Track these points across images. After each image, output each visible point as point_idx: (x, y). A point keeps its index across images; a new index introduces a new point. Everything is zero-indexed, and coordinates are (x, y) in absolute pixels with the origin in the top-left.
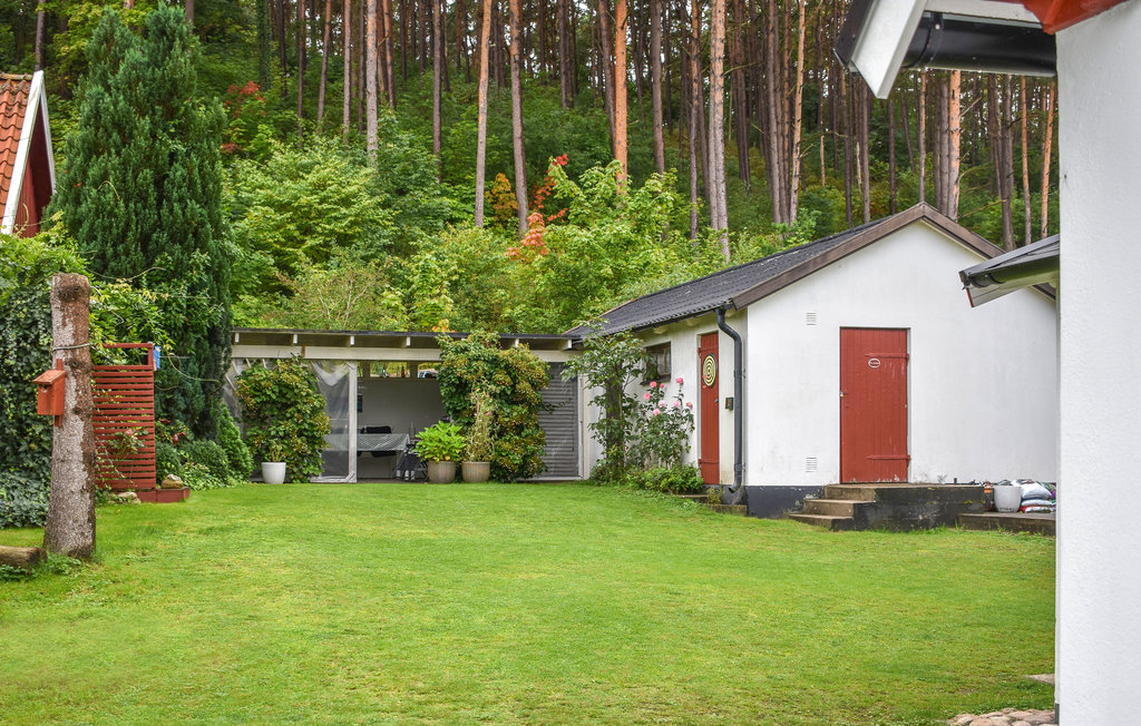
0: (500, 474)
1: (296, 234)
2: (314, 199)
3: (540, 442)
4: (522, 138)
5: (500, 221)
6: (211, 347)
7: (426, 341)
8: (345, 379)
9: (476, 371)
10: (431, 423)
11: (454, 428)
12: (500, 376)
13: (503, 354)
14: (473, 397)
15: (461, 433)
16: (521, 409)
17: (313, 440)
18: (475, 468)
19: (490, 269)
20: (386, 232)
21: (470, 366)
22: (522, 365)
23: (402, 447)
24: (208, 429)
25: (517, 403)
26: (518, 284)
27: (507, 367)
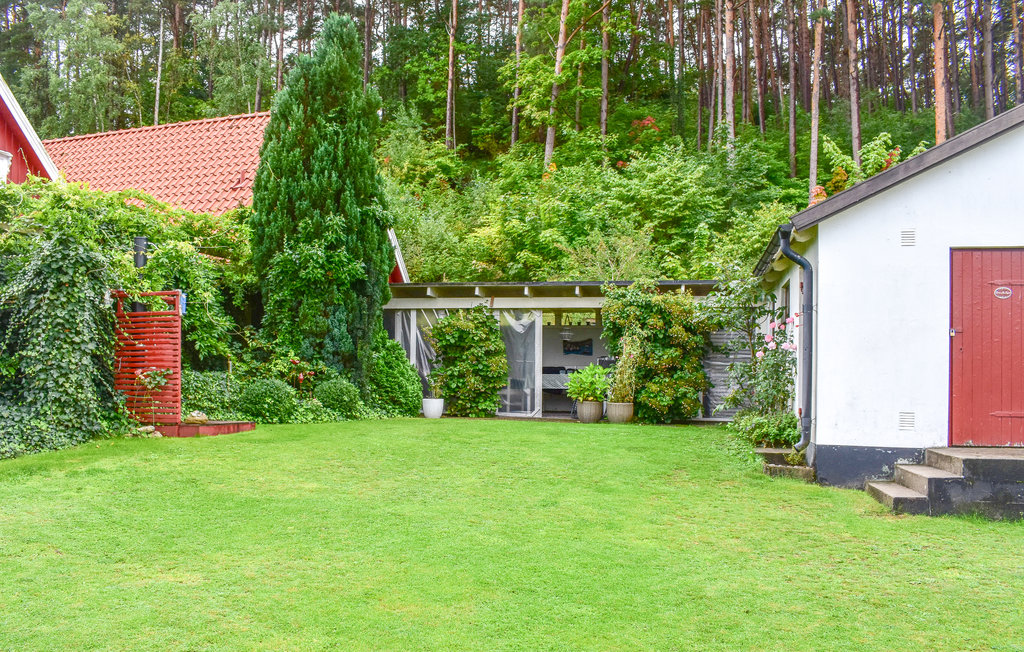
0: (643, 414)
6: (358, 297)
8: (532, 325)
9: (628, 316)
12: (652, 321)
14: (623, 340)
16: (674, 352)
18: (615, 409)
21: (624, 311)
22: (676, 310)
25: (671, 346)
27: (661, 312)
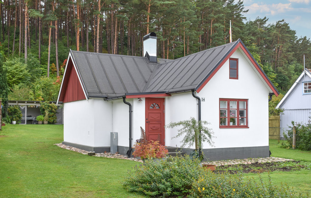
0: (49, 123)
1: (11, 77)
2: (15, 71)
3: (56, 118)
4: (58, 55)
5: (53, 73)
7: (38, 102)
8: (25, 108)
10: (39, 115)
11: (42, 116)
12: (50, 108)
13: (50, 105)
14: (45, 111)
15: (44, 117)
16: (53, 113)
17: (20, 118)
18: (46, 122)
19: (50, 85)
20: (29, 77)
21: (45, 107)
22: (53, 106)
23: (34, 119)
24: (5, 116)
26: (55, 89)
